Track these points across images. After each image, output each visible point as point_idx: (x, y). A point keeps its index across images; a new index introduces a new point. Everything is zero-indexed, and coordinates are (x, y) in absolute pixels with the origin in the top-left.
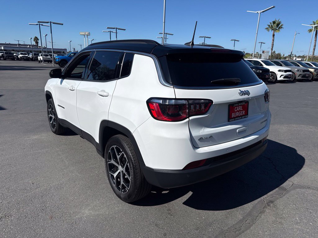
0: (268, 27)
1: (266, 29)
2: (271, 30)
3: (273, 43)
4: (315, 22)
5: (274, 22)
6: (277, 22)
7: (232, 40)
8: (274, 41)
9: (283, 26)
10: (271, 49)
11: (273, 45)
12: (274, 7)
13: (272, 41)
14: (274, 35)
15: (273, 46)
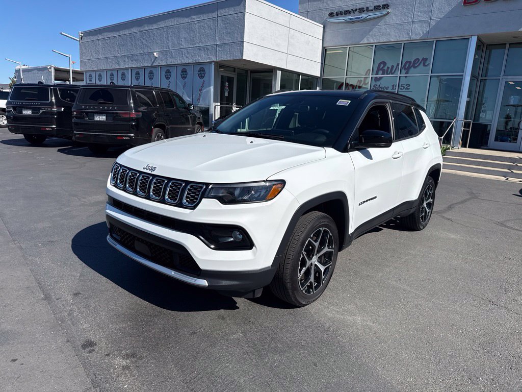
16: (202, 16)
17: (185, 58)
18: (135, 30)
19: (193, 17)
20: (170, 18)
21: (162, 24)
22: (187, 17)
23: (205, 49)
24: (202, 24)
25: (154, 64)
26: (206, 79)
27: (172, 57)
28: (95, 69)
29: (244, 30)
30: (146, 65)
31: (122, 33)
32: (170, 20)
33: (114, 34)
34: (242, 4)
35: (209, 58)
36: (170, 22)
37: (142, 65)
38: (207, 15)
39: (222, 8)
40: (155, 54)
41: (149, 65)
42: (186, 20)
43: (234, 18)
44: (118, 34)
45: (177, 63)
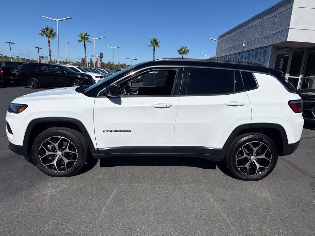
0: (41, 32)
1: (40, 34)
2: (45, 36)
3: (50, 49)
4: (82, 34)
5: (47, 29)
6: (49, 29)
7: (6, 42)
8: (50, 47)
9: (55, 34)
10: (49, 55)
11: (50, 51)
12: (71, 18)
13: (48, 47)
14: (49, 42)
15: (50, 53)
16: (269, 16)
17: (257, 45)
18: (238, 31)
19: (264, 17)
20: (253, 21)
21: (249, 25)
22: (261, 18)
23: (267, 37)
24: (268, 21)
25: (243, 51)
26: (266, 57)
27: (251, 45)
28: (221, 56)
29: (290, 20)
30: (240, 52)
31: (233, 34)
32: (253, 22)
33: (229, 36)
34: (292, 2)
35: (269, 43)
36: (253, 23)
37: (238, 52)
38: (271, 14)
39: (280, 8)
40: (244, 44)
41: (241, 51)
42: (261, 20)
43: (286, 13)
44: (231, 35)
45: (253, 48)
